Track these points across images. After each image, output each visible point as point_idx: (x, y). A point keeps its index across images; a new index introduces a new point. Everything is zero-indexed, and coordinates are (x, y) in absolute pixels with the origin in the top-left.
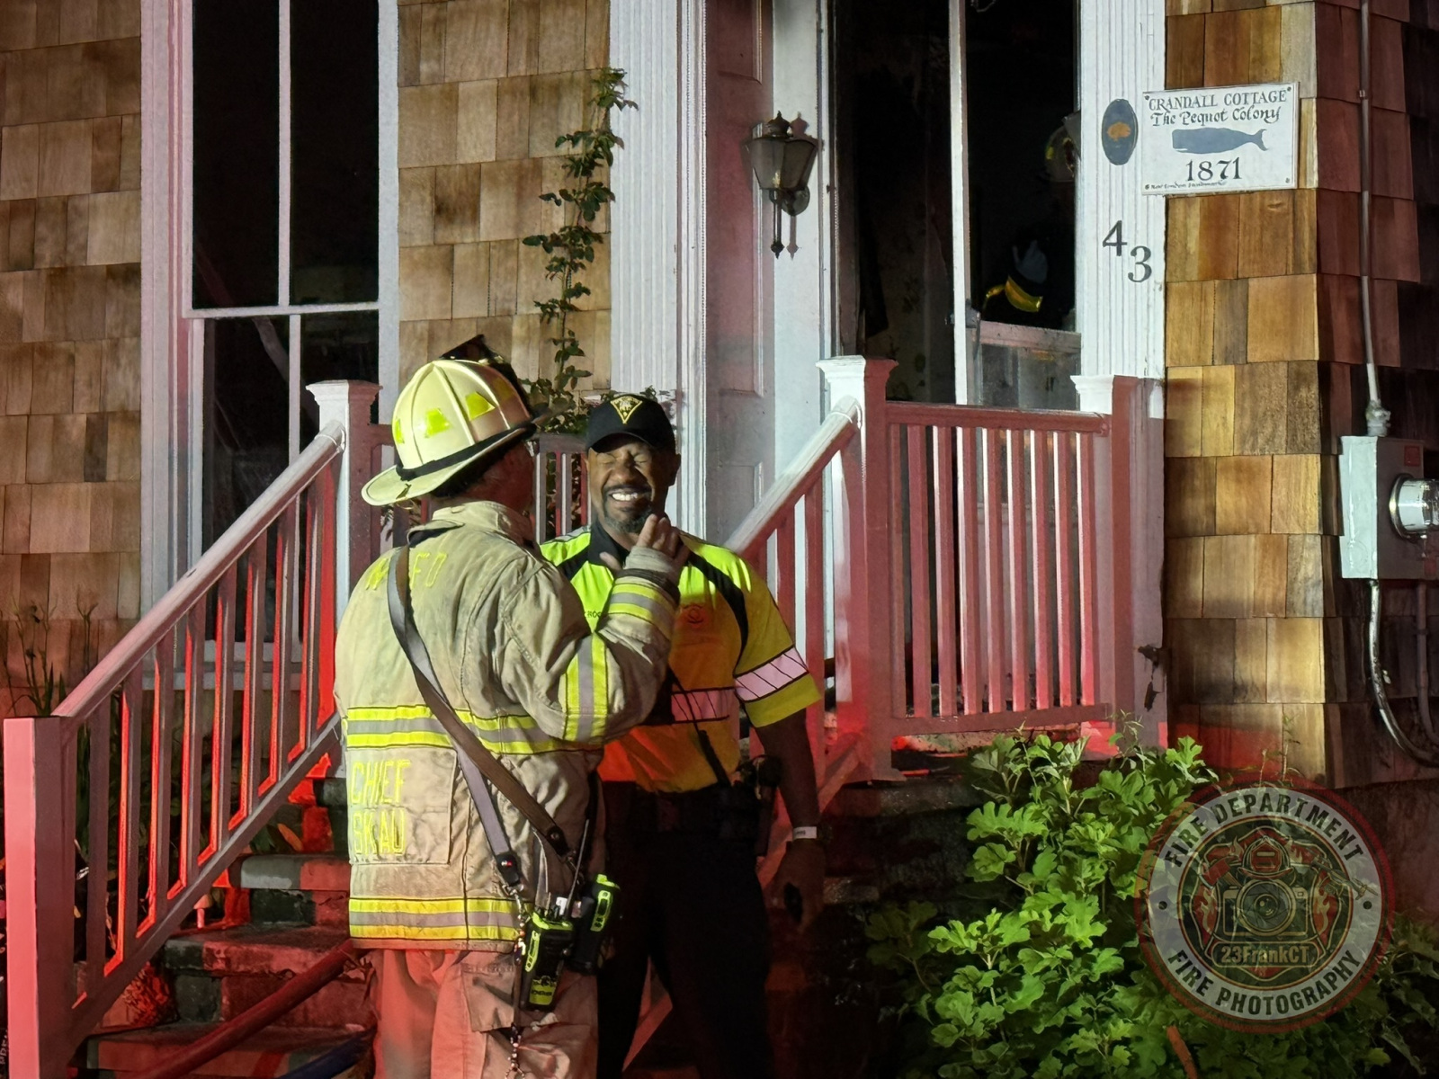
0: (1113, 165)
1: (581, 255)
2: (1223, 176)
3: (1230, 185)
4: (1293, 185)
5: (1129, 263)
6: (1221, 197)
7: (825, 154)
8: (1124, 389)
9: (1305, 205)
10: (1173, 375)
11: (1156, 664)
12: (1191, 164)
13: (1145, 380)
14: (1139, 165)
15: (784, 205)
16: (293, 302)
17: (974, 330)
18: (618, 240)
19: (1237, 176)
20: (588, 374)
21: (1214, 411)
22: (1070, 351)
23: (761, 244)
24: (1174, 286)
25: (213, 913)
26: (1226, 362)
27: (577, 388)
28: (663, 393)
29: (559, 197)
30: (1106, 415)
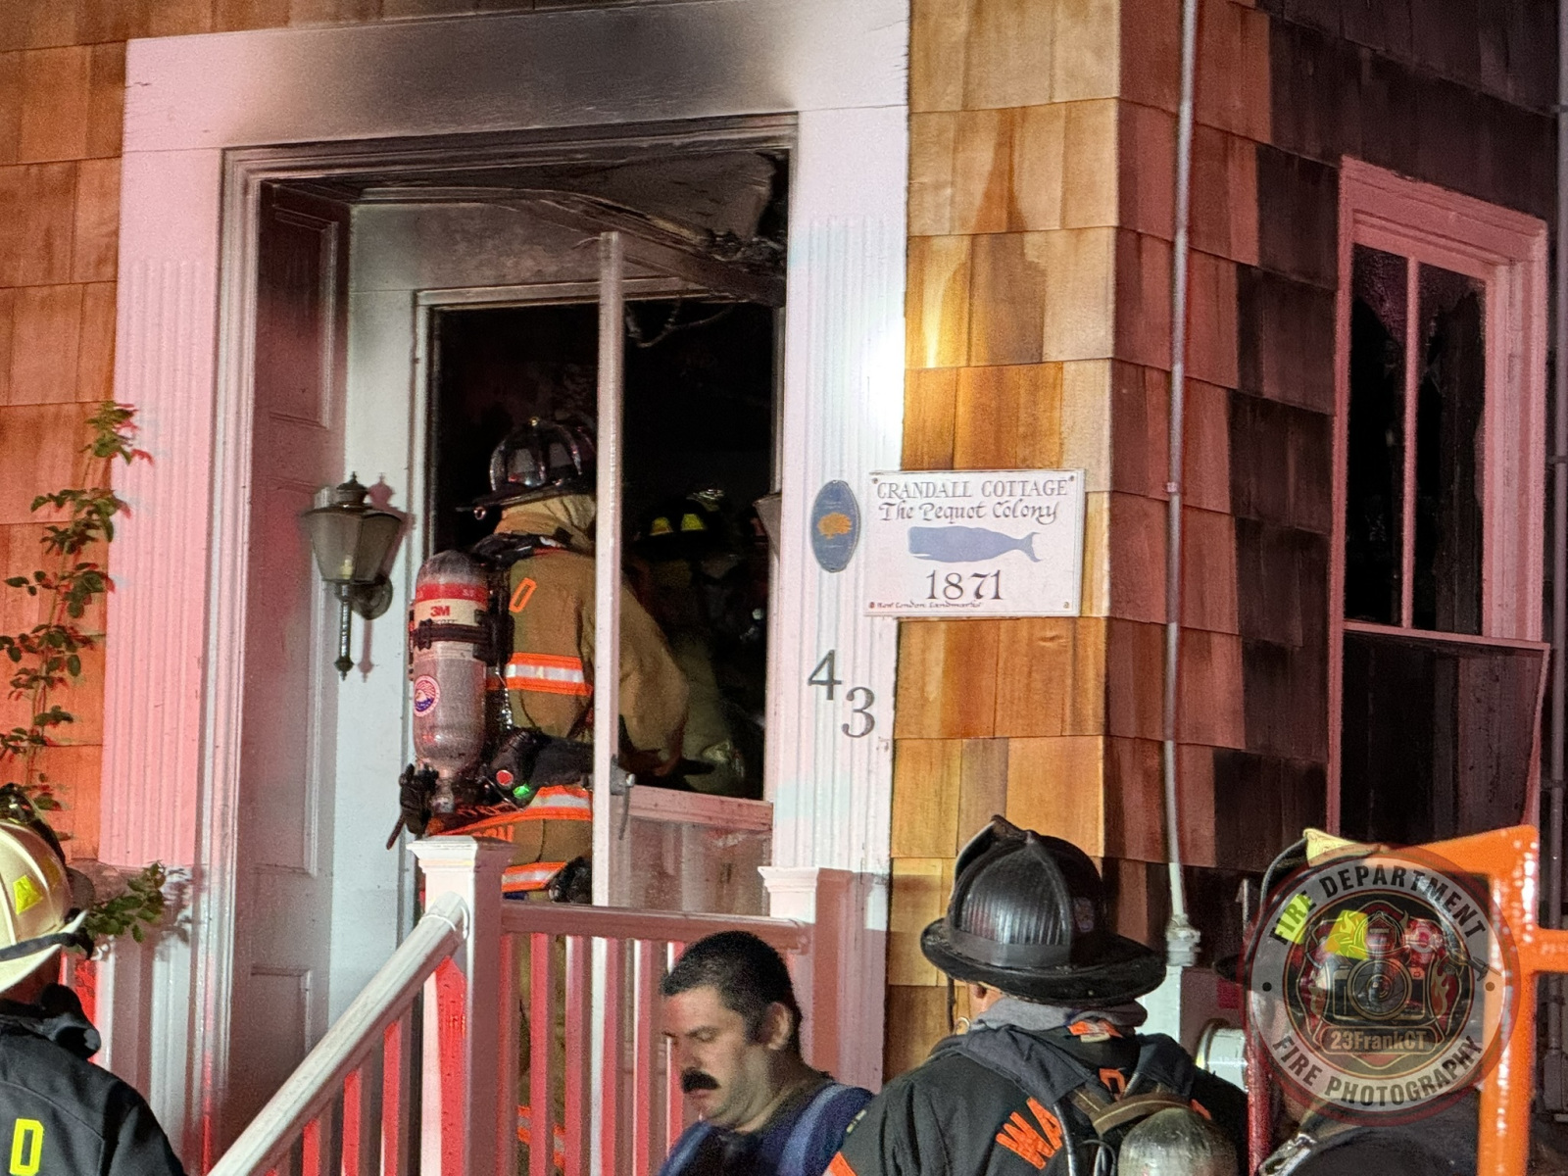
0: (826, 574)
1: (61, 665)
2: (978, 595)
3: (987, 608)
4: (1073, 612)
5: (843, 710)
6: (974, 624)
7: (417, 533)
8: (832, 887)
9: (1091, 639)
10: (898, 872)
12: (933, 576)
13: (861, 875)
14: (861, 574)
15: (356, 605)
17: (621, 798)
19: (997, 597)
20: (68, 839)
22: (756, 828)
23: (321, 656)
24: (904, 745)
28: (174, 871)
29: (33, 582)
30: (807, 925)
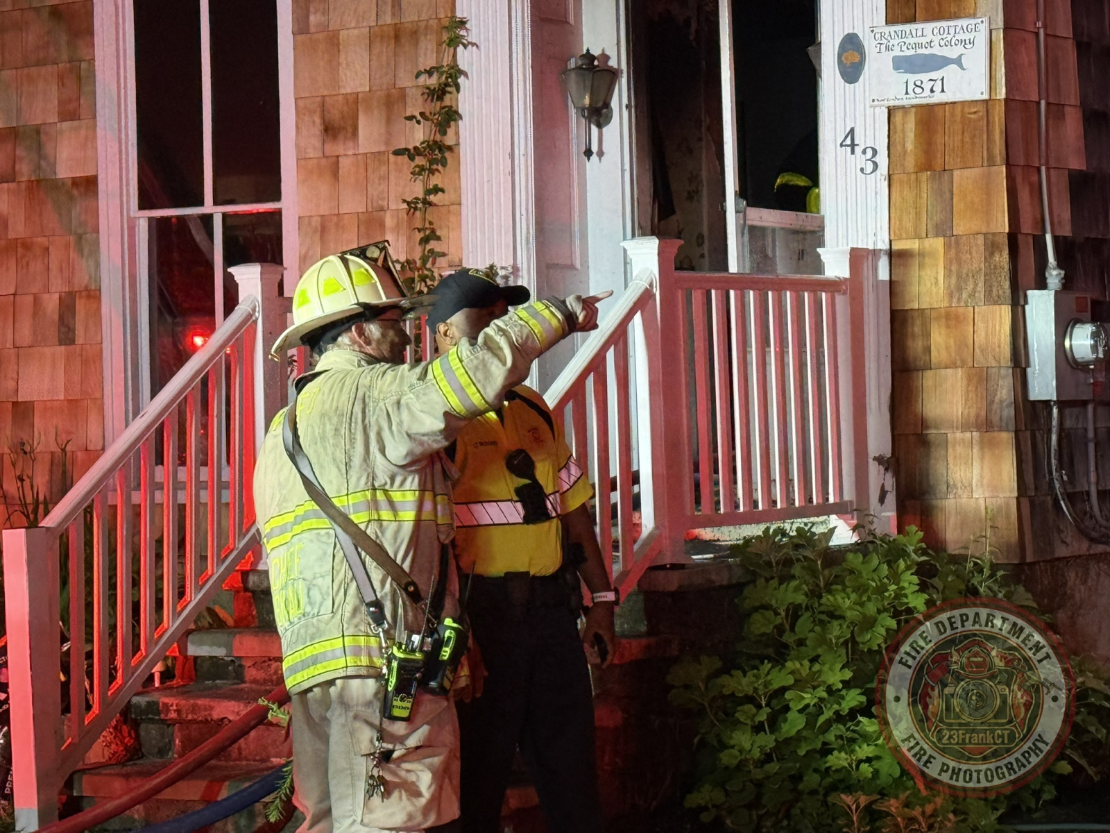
0: (847, 85)
1: (436, 161)
2: (932, 91)
3: (938, 98)
4: (986, 97)
5: (860, 160)
6: (930, 108)
7: (624, 80)
8: (858, 257)
9: (997, 112)
10: (897, 246)
11: (886, 469)
12: (907, 82)
13: (874, 250)
14: (867, 83)
15: (593, 120)
16: (216, 203)
17: (741, 215)
18: (465, 151)
19: (943, 91)
20: (444, 255)
21: (929, 272)
22: (817, 229)
23: (576, 149)
24: (895, 177)
25: (167, 675)
26: (937, 236)
27: (437, 265)
28: (502, 268)
29: (419, 118)
30: (846, 279)
